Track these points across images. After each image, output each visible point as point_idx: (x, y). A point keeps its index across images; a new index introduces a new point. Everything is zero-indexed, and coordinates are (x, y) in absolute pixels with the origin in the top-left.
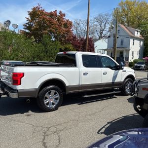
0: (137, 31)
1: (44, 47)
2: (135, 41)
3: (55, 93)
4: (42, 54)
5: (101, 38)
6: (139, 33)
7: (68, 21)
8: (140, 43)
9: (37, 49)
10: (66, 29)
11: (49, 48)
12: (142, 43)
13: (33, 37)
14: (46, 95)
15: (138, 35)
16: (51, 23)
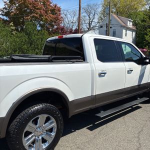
0: (130, 21)
1: (27, 37)
2: (128, 32)
3: (48, 120)
4: (25, 46)
5: (89, 29)
6: (131, 23)
7: (56, 6)
8: (132, 34)
9: (18, 40)
10: (54, 16)
11: (34, 38)
12: (134, 33)
13: (12, 24)
14: (27, 129)
15: (130, 25)
16: (34, 7)
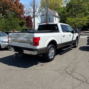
0: (57, 13)
2: (56, 18)
6: (58, 14)
12: (59, 19)
15: (57, 14)
